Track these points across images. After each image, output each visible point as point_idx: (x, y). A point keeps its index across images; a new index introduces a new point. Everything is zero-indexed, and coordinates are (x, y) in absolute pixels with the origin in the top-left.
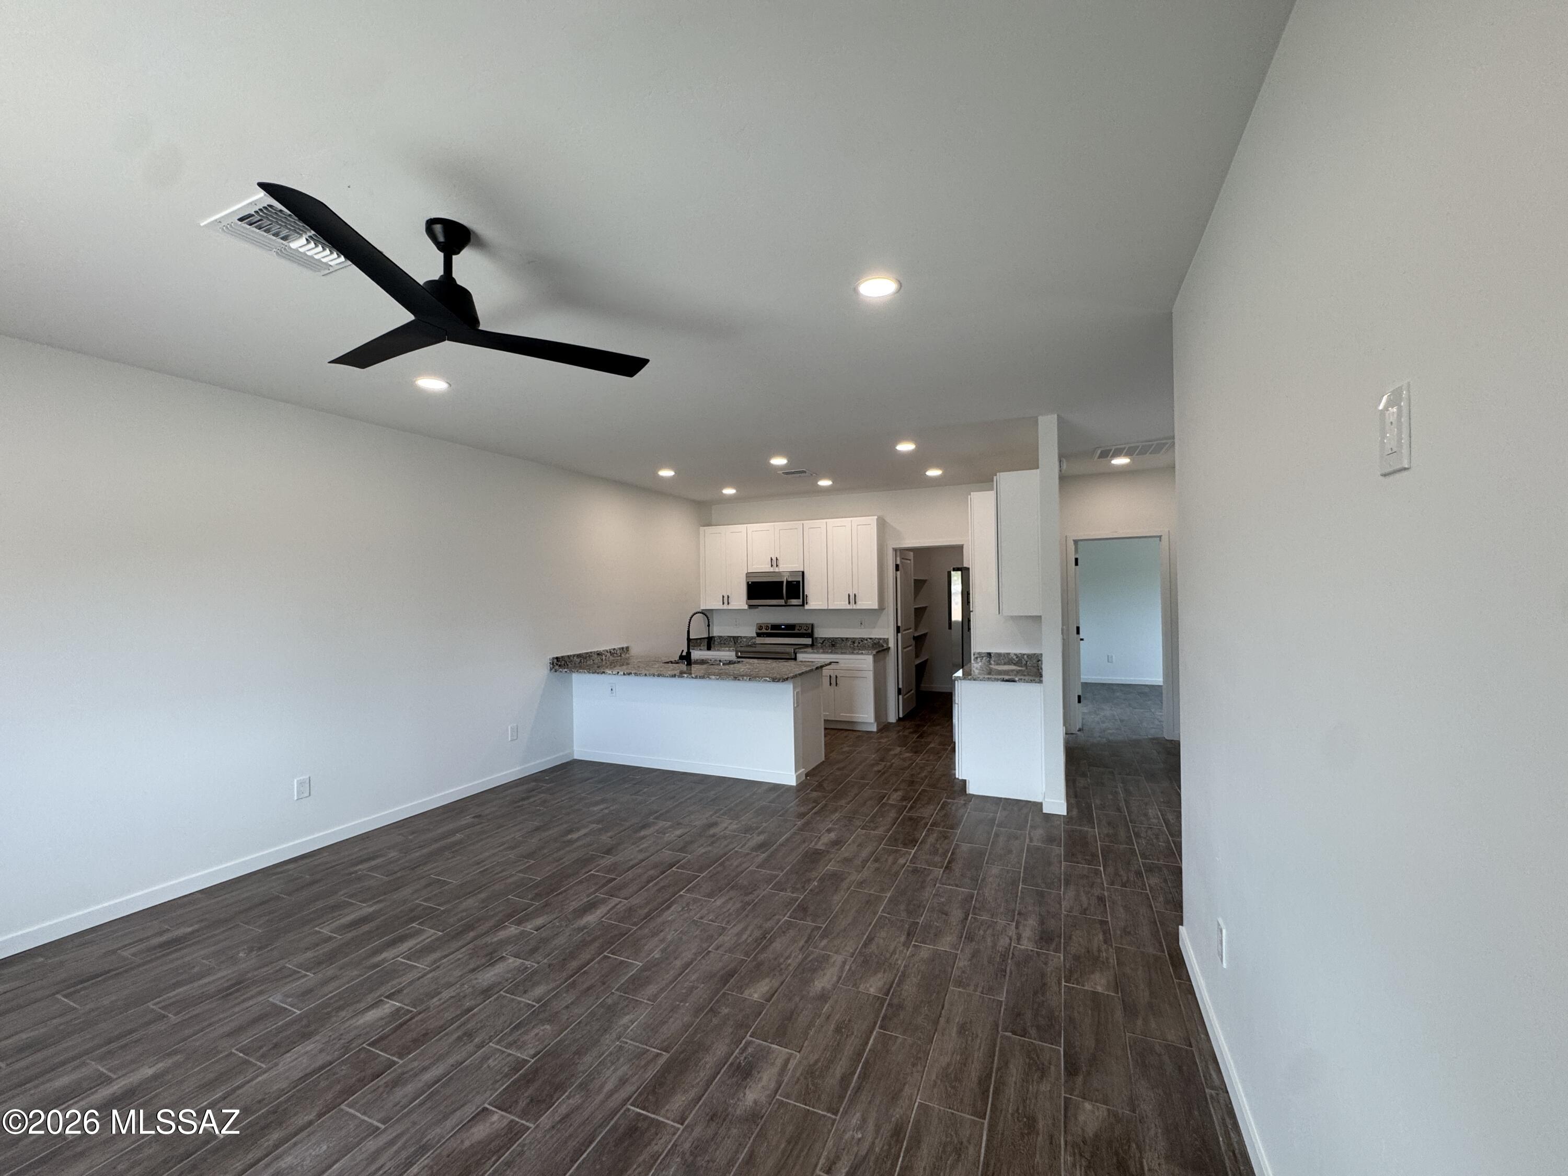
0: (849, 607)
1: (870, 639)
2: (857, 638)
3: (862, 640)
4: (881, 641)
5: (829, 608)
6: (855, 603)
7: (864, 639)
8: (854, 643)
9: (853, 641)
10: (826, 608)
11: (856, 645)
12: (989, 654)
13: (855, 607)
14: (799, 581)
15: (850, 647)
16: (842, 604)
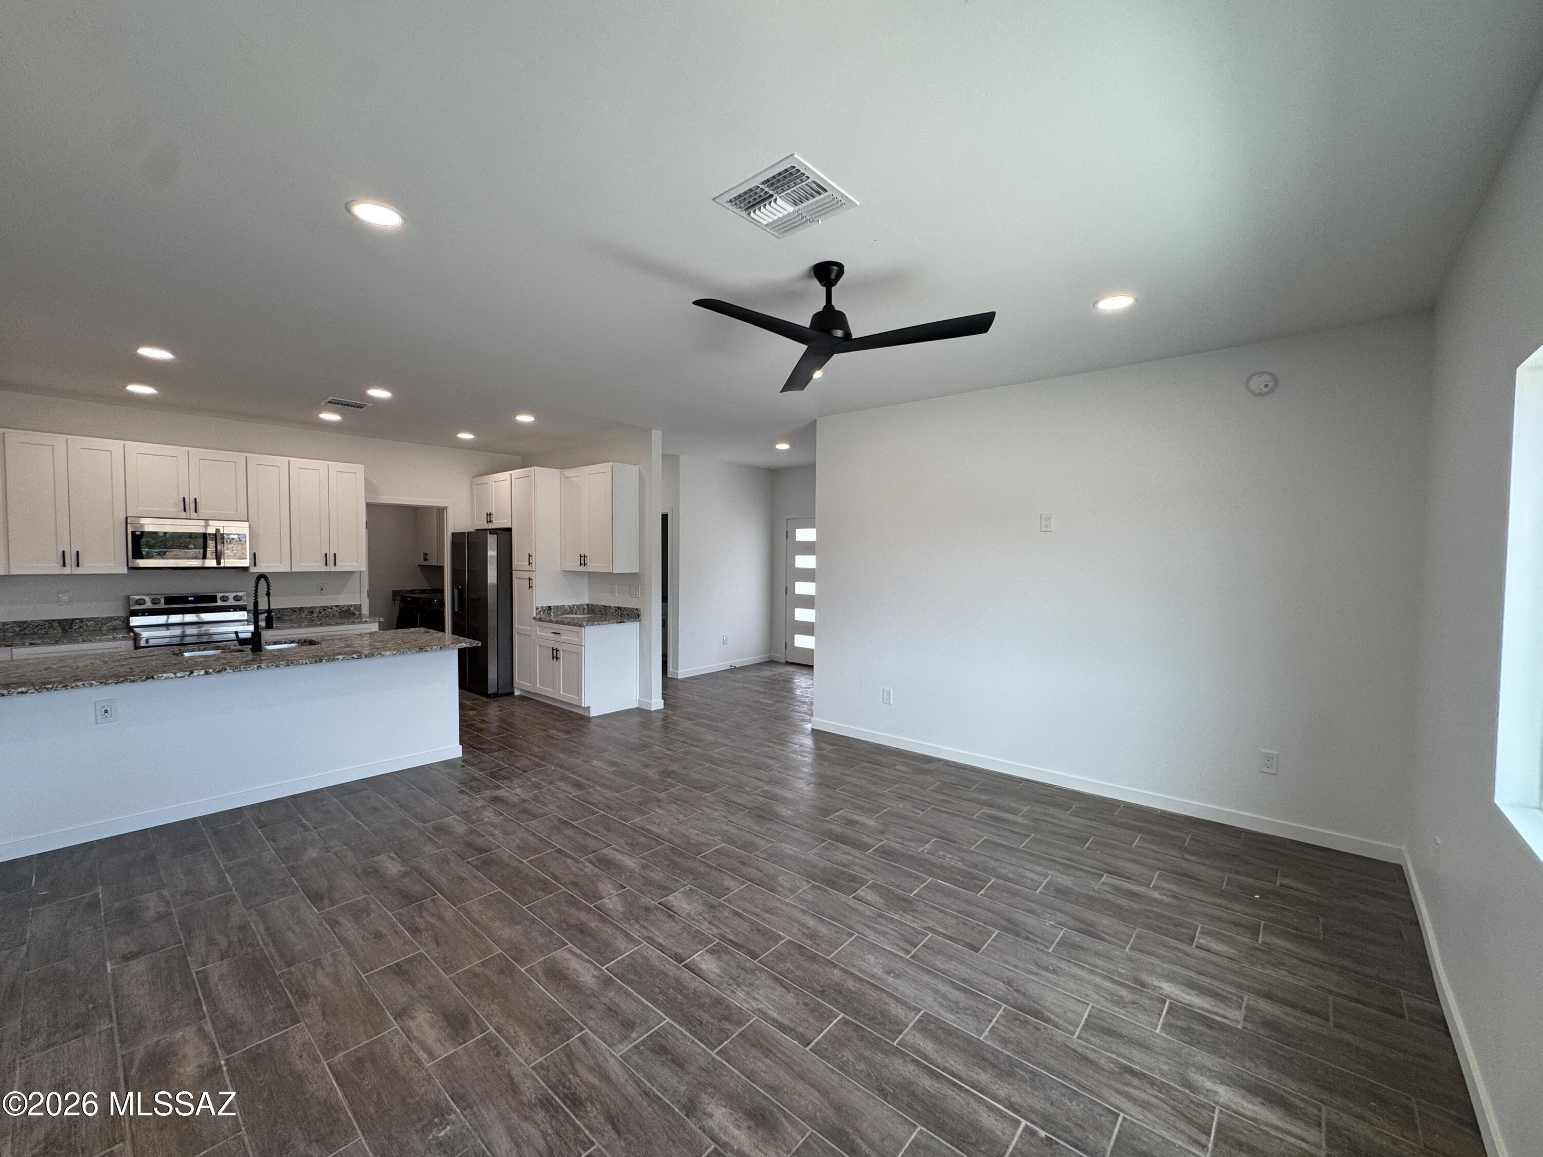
0: (324, 569)
1: (336, 606)
2: (318, 607)
3: (325, 609)
4: (352, 609)
5: (293, 571)
6: (335, 564)
7: (327, 607)
8: (312, 612)
9: (311, 611)
10: (289, 571)
11: (315, 615)
12: (550, 608)
13: (333, 569)
14: (245, 536)
15: (306, 618)
16: (317, 566)
